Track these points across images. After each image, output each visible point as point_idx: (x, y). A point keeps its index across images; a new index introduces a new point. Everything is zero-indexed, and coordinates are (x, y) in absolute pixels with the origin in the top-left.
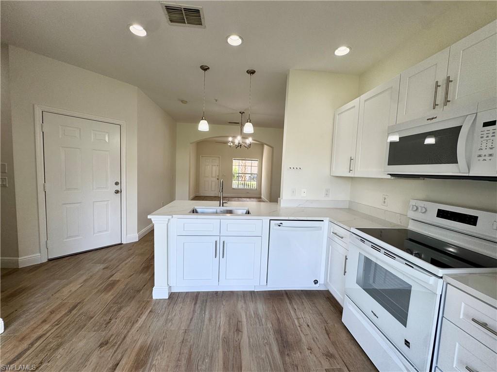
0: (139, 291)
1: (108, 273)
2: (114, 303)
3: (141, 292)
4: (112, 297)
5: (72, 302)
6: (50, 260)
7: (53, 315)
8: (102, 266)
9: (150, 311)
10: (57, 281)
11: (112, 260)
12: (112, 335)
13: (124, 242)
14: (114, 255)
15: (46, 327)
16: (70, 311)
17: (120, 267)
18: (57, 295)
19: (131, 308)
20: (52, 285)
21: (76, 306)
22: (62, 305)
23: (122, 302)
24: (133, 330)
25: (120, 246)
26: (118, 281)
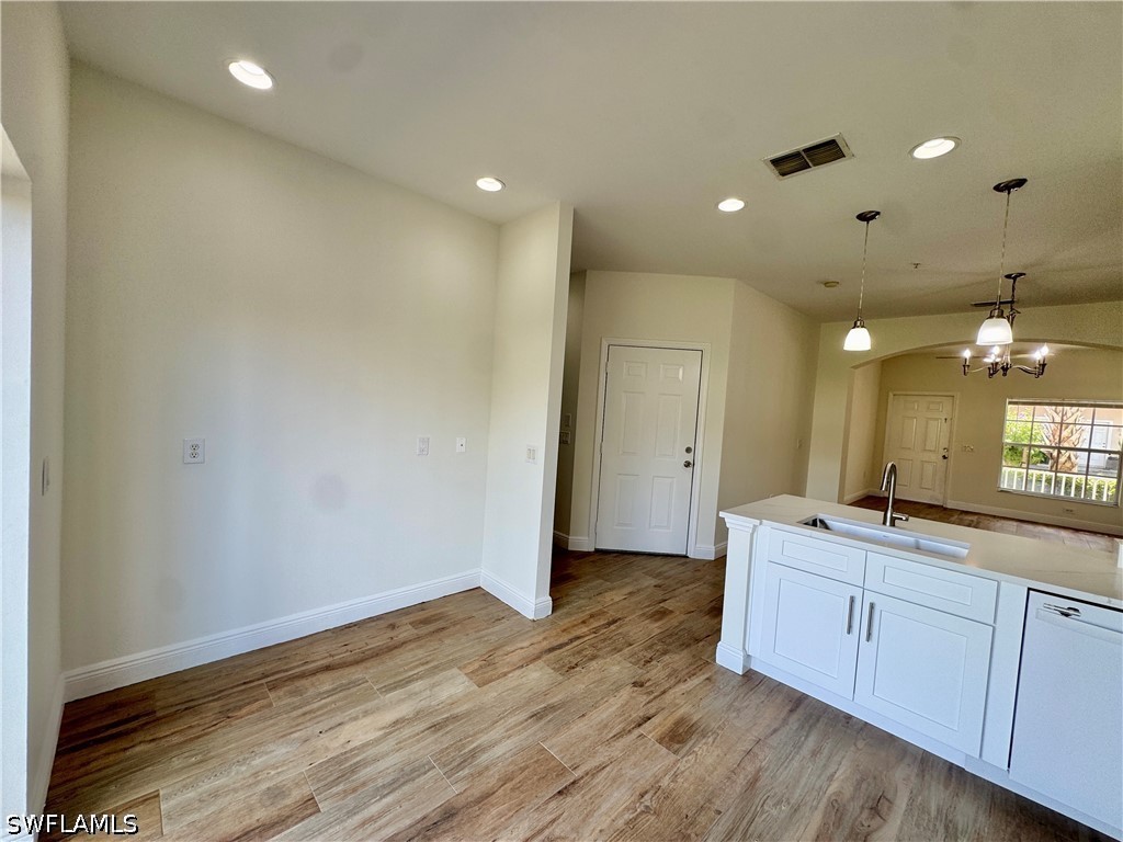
0: (697, 641)
1: (659, 594)
2: (659, 640)
3: (701, 644)
4: (659, 631)
5: (612, 614)
6: (597, 551)
7: (592, 620)
8: (654, 582)
9: (707, 679)
10: (600, 581)
11: (670, 577)
12: (649, 680)
13: (691, 555)
14: (673, 572)
15: (585, 629)
16: (610, 624)
17: (677, 592)
18: (599, 598)
19: (681, 659)
20: (595, 583)
21: (616, 621)
22: (601, 613)
23: (670, 644)
24: (677, 689)
25: (683, 560)
26: (671, 612)
